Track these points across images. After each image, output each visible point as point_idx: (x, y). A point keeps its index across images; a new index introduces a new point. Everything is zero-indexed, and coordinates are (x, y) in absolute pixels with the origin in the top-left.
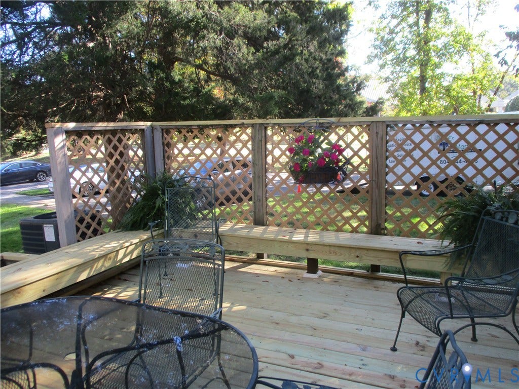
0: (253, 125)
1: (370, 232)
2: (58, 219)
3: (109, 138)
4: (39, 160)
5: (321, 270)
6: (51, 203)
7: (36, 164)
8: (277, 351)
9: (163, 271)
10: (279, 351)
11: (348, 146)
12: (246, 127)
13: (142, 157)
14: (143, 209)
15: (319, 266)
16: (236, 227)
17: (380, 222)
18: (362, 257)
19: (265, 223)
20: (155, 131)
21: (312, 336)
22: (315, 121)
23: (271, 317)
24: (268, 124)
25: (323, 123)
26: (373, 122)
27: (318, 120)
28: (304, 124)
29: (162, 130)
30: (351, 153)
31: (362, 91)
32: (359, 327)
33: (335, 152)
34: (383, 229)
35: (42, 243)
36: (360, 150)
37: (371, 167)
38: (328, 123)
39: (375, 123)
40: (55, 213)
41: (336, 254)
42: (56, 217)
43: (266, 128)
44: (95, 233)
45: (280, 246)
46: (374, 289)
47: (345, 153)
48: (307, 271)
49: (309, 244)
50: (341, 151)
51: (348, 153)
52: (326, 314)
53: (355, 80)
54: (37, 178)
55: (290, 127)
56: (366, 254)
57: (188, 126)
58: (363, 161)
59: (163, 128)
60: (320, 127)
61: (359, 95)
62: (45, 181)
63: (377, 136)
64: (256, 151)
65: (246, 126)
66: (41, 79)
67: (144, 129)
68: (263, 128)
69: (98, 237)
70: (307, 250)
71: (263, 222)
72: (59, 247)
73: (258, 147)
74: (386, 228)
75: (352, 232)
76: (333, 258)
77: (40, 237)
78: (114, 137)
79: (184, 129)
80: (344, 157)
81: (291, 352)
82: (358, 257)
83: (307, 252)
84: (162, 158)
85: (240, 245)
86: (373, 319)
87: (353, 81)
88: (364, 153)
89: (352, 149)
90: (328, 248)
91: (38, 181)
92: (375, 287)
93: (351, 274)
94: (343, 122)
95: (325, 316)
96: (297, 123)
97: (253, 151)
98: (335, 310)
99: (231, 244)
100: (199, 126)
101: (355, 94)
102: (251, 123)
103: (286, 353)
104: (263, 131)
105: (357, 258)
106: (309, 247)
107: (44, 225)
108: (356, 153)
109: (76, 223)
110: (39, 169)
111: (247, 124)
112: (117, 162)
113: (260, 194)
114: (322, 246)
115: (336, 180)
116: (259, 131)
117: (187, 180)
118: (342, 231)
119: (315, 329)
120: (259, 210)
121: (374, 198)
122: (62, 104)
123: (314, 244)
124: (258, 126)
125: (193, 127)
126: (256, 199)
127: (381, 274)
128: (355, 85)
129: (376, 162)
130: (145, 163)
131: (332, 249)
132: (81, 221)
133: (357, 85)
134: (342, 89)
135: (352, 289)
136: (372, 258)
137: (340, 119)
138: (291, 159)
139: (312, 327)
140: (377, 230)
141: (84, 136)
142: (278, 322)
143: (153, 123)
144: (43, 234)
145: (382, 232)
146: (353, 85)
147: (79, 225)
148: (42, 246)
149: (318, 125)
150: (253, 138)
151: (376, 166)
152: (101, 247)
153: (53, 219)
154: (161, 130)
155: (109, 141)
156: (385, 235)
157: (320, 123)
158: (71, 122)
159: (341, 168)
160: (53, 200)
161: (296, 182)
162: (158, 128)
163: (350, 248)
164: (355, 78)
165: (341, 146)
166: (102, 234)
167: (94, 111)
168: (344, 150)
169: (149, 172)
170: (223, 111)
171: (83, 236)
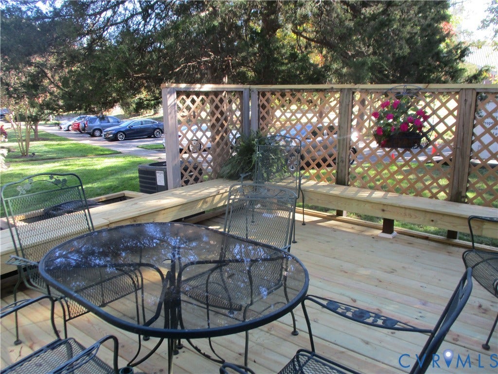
0: (341, 90)
1: (450, 199)
2: (167, 167)
3: (212, 98)
4: (156, 119)
5: (396, 231)
6: (163, 156)
7: (154, 122)
8: (341, 294)
9: (250, 219)
10: (343, 295)
11: (434, 112)
12: (335, 92)
13: (239, 117)
14: (239, 163)
15: (394, 227)
16: (318, 185)
17: (461, 190)
18: (437, 221)
19: (346, 183)
20: (252, 93)
21: (376, 286)
22: (403, 87)
23: (342, 266)
24: (356, 89)
25: (409, 89)
26: (462, 89)
27: (405, 86)
28: (391, 89)
29: (259, 92)
30: (436, 120)
31: (466, 58)
32: (425, 285)
33: (420, 118)
34: (463, 197)
35: (154, 186)
36: (446, 117)
37: (456, 134)
38: (416, 89)
39: (464, 91)
40: (165, 162)
41: (411, 216)
42: (166, 166)
43: (353, 93)
44: (196, 180)
45: (357, 205)
46: (448, 254)
47: (430, 120)
48: (382, 231)
49: (385, 205)
50: (426, 118)
51: (433, 120)
52: (394, 270)
53: (459, 46)
54: (154, 135)
55: (377, 92)
56: (441, 218)
57: (281, 90)
58: (449, 128)
59: (260, 91)
60: (408, 93)
61: (463, 61)
62: (160, 137)
63: (465, 104)
64: (343, 115)
65: (335, 90)
66: (160, 46)
67: (242, 92)
68: (351, 92)
69: (199, 184)
70: (383, 210)
71: (345, 182)
72: (167, 189)
73: (345, 111)
74: (466, 197)
75: (431, 197)
76: (407, 220)
77: (153, 181)
78: (217, 97)
79: (278, 92)
80: (429, 123)
81: (355, 297)
82: (432, 221)
83: (382, 212)
84: (257, 118)
85: (320, 201)
86: (440, 280)
87: (457, 48)
88: (451, 121)
89: (438, 117)
90: (403, 210)
91: (155, 137)
92: (448, 252)
93: (427, 238)
94: (432, 89)
95: (393, 271)
96: (384, 89)
97: (340, 115)
98: (403, 267)
99: (312, 199)
100: (291, 90)
101: (458, 61)
102: (340, 88)
103: (350, 297)
104: (351, 95)
105: (432, 223)
106: (385, 208)
107: (157, 171)
108: (442, 120)
109: (181, 170)
110: (156, 127)
111: (336, 89)
112: (218, 120)
113: (343, 155)
114: (398, 208)
115: (419, 146)
116: (346, 95)
117: (277, 138)
118: (421, 196)
119: (380, 281)
120: (341, 171)
121: (457, 166)
122: (176, 68)
123: (390, 205)
124: (346, 91)
125: (286, 91)
126: (340, 160)
127: (457, 241)
128: (459, 51)
129: (462, 130)
130: (241, 122)
131: (408, 211)
132: (186, 169)
133: (461, 52)
134: (442, 55)
135: (423, 251)
136: (447, 224)
137: (427, 86)
138: (376, 124)
139: (378, 279)
140: (457, 197)
141: (191, 96)
142: (347, 271)
143: (251, 86)
144: (155, 179)
145: (463, 200)
146: (456, 52)
147: (183, 172)
148: (155, 189)
149: (405, 91)
150: (340, 102)
151: (462, 134)
152: (200, 192)
153: (163, 167)
154: (257, 93)
155: (212, 101)
156: (466, 203)
157: (408, 89)
158: (183, 83)
159: (425, 135)
160: (165, 154)
161: (379, 145)
162: (255, 90)
163: (426, 212)
164: (459, 44)
165: (426, 112)
166: (201, 182)
167: (203, 75)
168: (429, 117)
169: (245, 131)
170: (317, 76)
171: (187, 182)
